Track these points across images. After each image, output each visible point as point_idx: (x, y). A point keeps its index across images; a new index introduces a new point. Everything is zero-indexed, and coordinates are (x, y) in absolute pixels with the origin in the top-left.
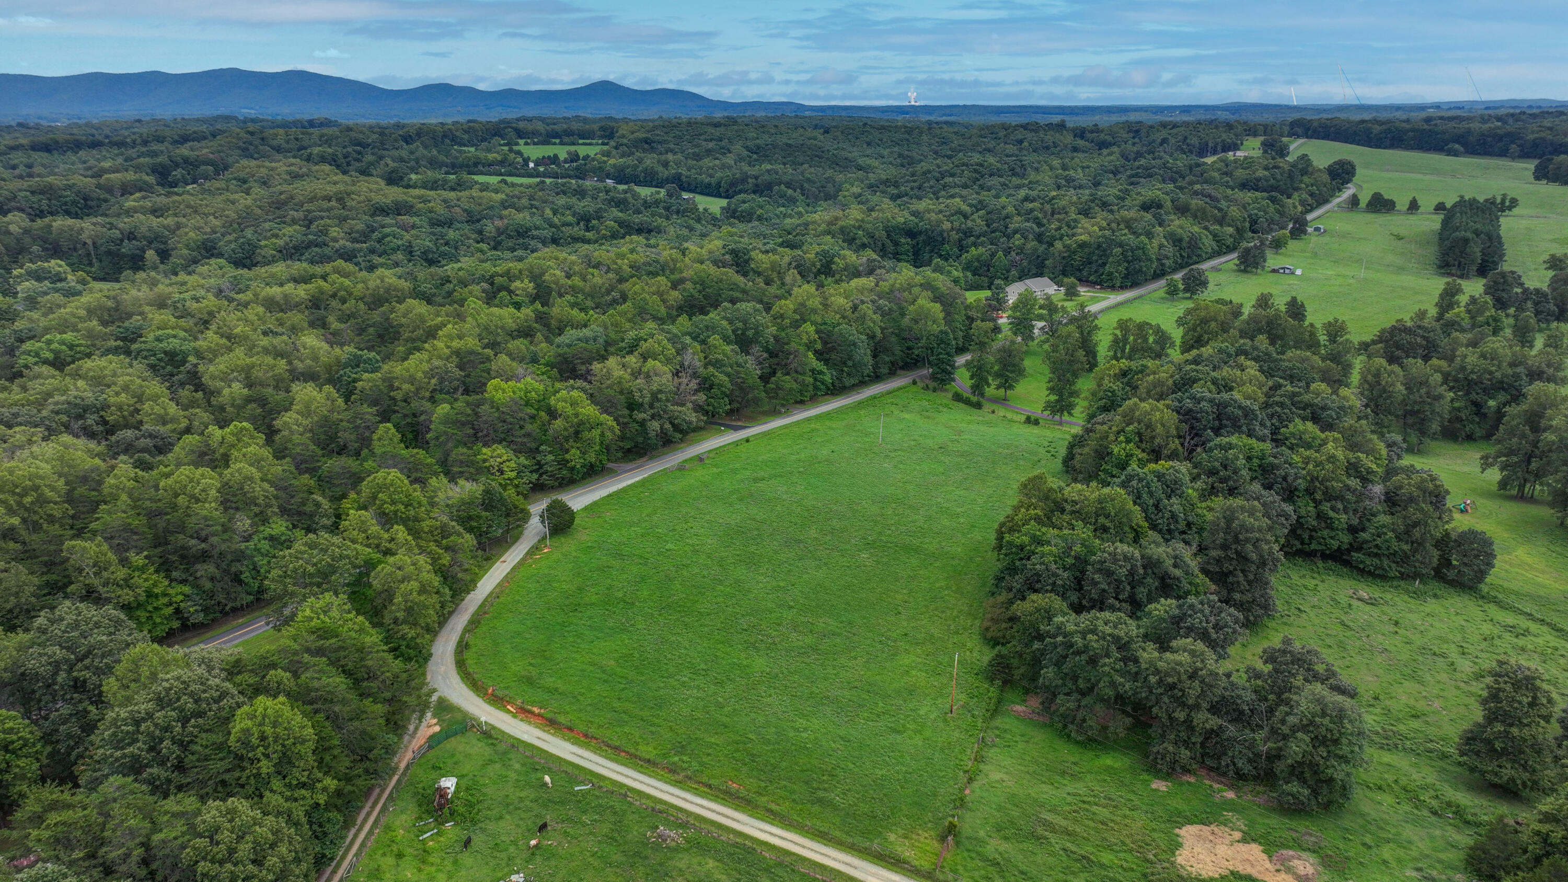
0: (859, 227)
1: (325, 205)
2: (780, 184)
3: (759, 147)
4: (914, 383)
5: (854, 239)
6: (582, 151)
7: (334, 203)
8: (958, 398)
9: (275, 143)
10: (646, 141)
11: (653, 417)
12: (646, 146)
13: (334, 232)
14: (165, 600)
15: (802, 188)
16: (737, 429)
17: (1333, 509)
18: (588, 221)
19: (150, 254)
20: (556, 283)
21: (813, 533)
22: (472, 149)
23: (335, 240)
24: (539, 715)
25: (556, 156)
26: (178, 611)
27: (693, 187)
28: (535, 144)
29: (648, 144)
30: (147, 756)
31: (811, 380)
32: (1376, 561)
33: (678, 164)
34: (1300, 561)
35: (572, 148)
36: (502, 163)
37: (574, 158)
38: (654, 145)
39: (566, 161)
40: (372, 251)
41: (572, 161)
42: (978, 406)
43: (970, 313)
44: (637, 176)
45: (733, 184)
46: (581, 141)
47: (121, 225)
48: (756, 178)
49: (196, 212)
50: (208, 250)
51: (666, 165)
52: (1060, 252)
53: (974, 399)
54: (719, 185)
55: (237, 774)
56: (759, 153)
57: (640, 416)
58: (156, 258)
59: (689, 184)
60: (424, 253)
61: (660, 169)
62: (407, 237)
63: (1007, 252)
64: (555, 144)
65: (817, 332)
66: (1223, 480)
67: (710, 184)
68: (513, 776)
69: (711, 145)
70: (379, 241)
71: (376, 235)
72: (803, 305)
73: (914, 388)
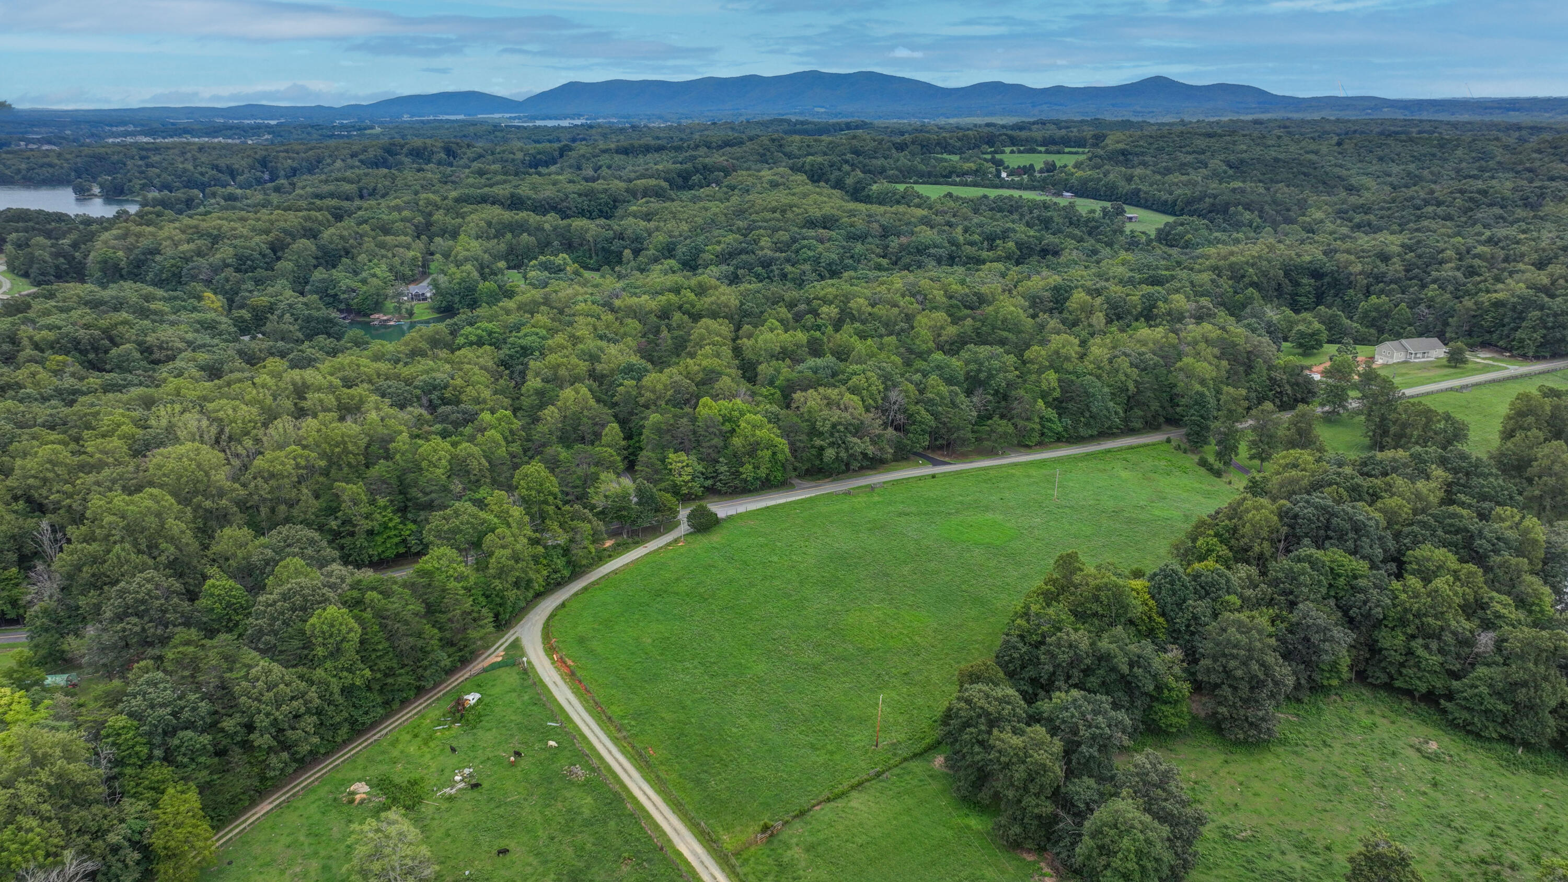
0: (1253, 265)
1: (768, 215)
2: (1236, 206)
3: (1242, 161)
4: (1168, 441)
5: (1243, 276)
6: (1060, 160)
7: (777, 215)
8: (1203, 463)
9: (787, 149)
10: (1124, 153)
11: (832, 444)
12: (1121, 158)
13: (765, 242)
14: (396, 532)
15: (1261, 211)
16: (936, 463)
17: (1426, 647)
18: (994, 240)
19: (627, 253)
20: (859, 311)
21: (906, 570)
22: (955, 158)
23: (762, 249)
24: (568, 667)
25: (1032, 166)
26: (404, 541)
27: (1149, 203)
28: (1020, 152)
29: (1124, 157)
30: (266, 629)
31: (1038, 427)
32: (1466, 715)
33: (1142, 179)
34: (1383, 694)
35: (1050, 158)
36: (976, 172)
37: (1050, 168)
38: (1130, 157)
39: (1041, 171)
40: (788, 260)
41: (1048, 171)
42: (1218, 474)
43: (1273, 374)
44: (1097, 190)
45: (1189, 203)
46: (1067, 150)
47: (616, 227)
48: (1215, 197)
49: (674, 217)
50: (669, 251)
51: (1129, 179)
52: (1468, 309)
53: (1218, 465)
54: (1174, 203)
55: (306, 652)
56: (1239, 168)
57: (818, 442)
58: (631, 256)
59: (1146, 201)
60: (830, 264)
61: (1123, 183)
62: (821, 248)
63: (1414, 304)
64: (1040, 152)
65: (1059, 380)
66: (1284, 593)
67: (1166, 201)
68: (519, 704)
69: (1189, 158)
70: (797, 252)
71: (796, 246)
72: (1057, 352)
73: (1166, 447)
